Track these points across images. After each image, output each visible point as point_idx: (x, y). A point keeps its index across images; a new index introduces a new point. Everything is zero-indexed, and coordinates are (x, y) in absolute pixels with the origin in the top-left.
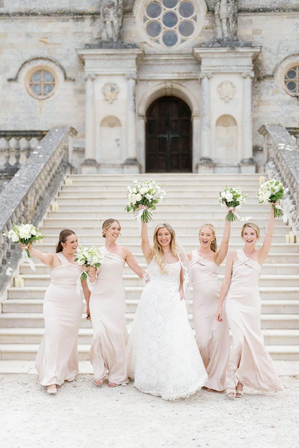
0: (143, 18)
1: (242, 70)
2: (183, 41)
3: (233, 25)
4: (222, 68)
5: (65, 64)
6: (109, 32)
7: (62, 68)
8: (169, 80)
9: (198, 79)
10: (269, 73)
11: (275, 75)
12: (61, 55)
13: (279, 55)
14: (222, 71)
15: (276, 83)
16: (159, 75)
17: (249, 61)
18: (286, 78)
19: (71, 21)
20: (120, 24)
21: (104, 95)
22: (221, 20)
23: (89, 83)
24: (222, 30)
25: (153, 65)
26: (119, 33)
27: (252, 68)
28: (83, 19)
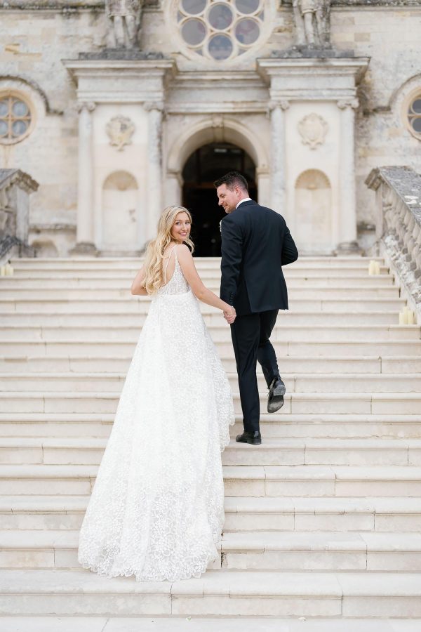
0: (176, 15)
1: (338, 96)
2: (242, 51)
3: (324, 24)
4: (305, 93)
5: (47, 87)
6: (120, 34)
7: (42, 94)
8: (219, 114)
9: (265, 113)
10: (384, 103)
11: (392, 106)
12: (41, 72)
13: (400, 75)
14: (304, 98)
15: (394, 120)
16: (201, 105)
17: (349, 82)
18: (410, 112)
19: (58, 17)
20: (138, 22)
21: (110, 135)
22: (303, 17)
23: (85, 116)
24: (305, 32)
25: (191, 89)
26: (136, 37)
27: (354, 93)
28: (77, 14)
